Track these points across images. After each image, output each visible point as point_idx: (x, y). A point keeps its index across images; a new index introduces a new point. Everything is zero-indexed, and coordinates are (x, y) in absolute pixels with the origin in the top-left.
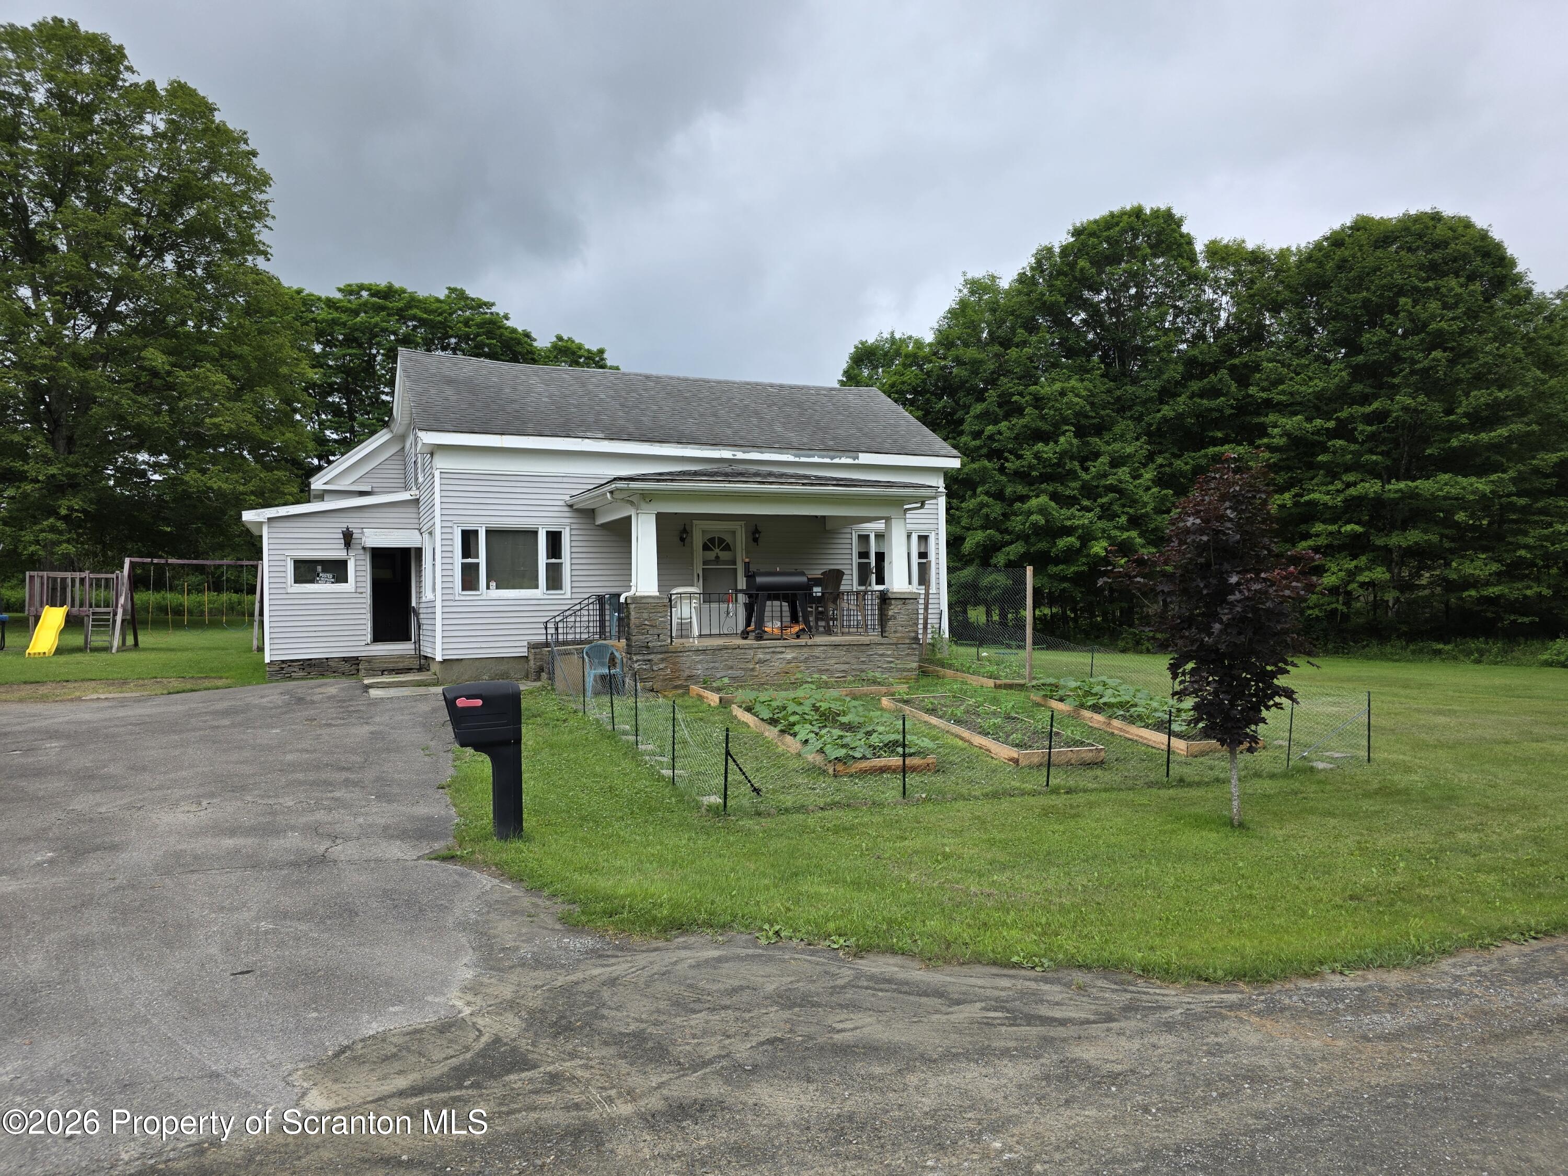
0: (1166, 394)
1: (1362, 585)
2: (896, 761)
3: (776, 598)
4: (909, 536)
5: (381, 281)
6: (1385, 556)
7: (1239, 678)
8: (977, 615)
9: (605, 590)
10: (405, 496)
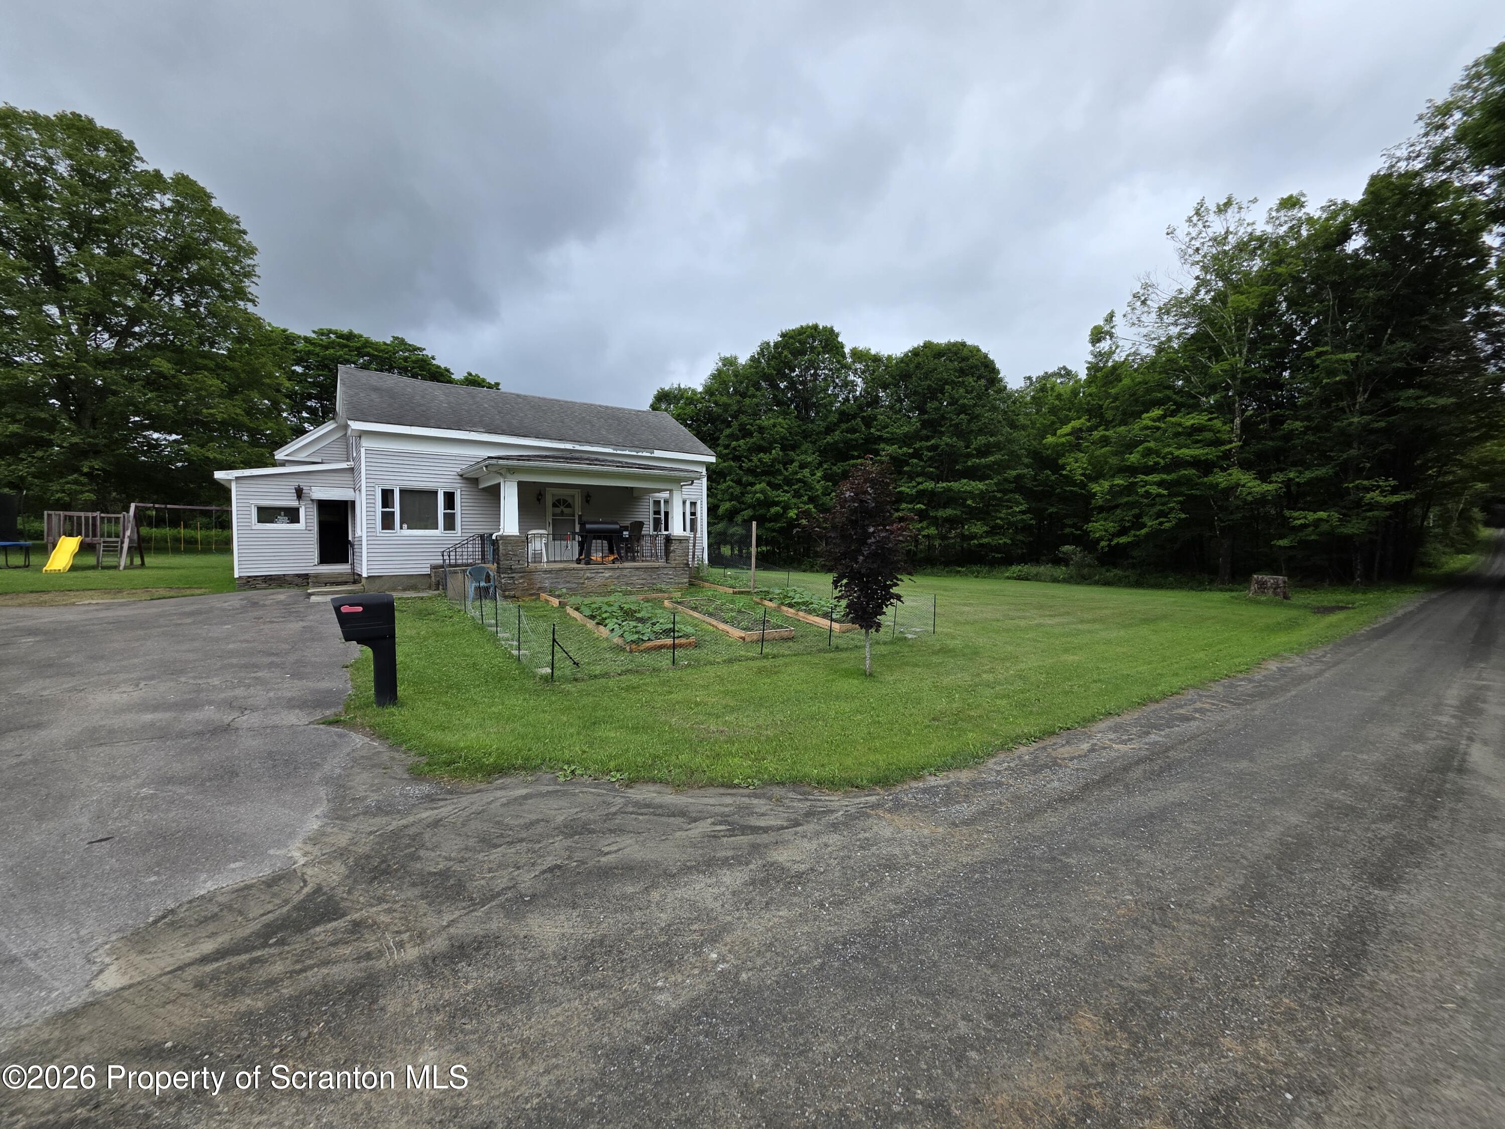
0: (829, 430)
1: (924, 536)
2: (669, 641)
3: (599, 538)
4: (684, 503)
5: (344, 328)
6: (935, 522)
7: (871, 589)
8: (726, 550)
9: (484, 530)
10: (344, 465)
